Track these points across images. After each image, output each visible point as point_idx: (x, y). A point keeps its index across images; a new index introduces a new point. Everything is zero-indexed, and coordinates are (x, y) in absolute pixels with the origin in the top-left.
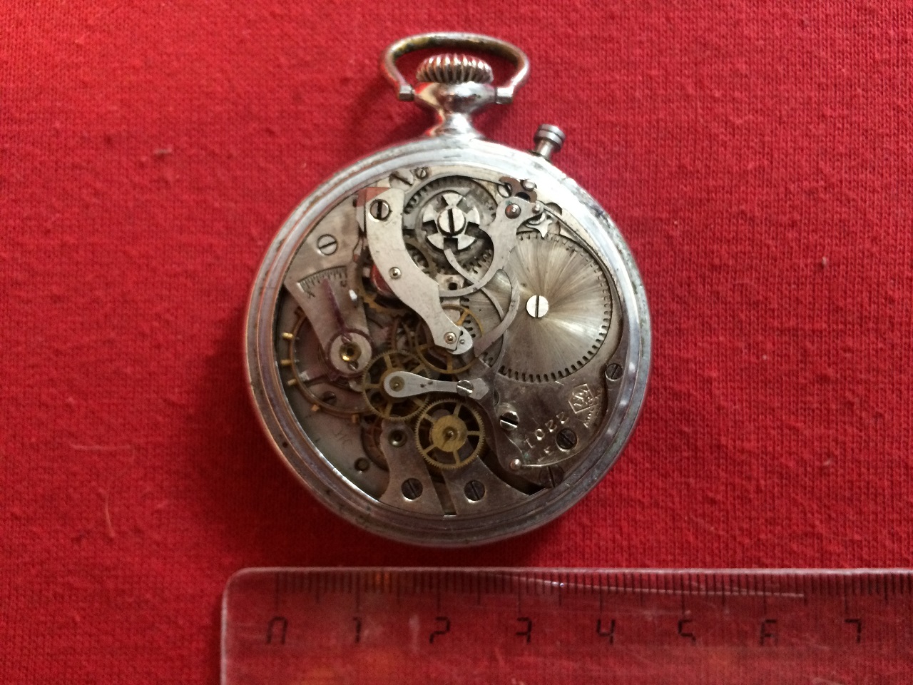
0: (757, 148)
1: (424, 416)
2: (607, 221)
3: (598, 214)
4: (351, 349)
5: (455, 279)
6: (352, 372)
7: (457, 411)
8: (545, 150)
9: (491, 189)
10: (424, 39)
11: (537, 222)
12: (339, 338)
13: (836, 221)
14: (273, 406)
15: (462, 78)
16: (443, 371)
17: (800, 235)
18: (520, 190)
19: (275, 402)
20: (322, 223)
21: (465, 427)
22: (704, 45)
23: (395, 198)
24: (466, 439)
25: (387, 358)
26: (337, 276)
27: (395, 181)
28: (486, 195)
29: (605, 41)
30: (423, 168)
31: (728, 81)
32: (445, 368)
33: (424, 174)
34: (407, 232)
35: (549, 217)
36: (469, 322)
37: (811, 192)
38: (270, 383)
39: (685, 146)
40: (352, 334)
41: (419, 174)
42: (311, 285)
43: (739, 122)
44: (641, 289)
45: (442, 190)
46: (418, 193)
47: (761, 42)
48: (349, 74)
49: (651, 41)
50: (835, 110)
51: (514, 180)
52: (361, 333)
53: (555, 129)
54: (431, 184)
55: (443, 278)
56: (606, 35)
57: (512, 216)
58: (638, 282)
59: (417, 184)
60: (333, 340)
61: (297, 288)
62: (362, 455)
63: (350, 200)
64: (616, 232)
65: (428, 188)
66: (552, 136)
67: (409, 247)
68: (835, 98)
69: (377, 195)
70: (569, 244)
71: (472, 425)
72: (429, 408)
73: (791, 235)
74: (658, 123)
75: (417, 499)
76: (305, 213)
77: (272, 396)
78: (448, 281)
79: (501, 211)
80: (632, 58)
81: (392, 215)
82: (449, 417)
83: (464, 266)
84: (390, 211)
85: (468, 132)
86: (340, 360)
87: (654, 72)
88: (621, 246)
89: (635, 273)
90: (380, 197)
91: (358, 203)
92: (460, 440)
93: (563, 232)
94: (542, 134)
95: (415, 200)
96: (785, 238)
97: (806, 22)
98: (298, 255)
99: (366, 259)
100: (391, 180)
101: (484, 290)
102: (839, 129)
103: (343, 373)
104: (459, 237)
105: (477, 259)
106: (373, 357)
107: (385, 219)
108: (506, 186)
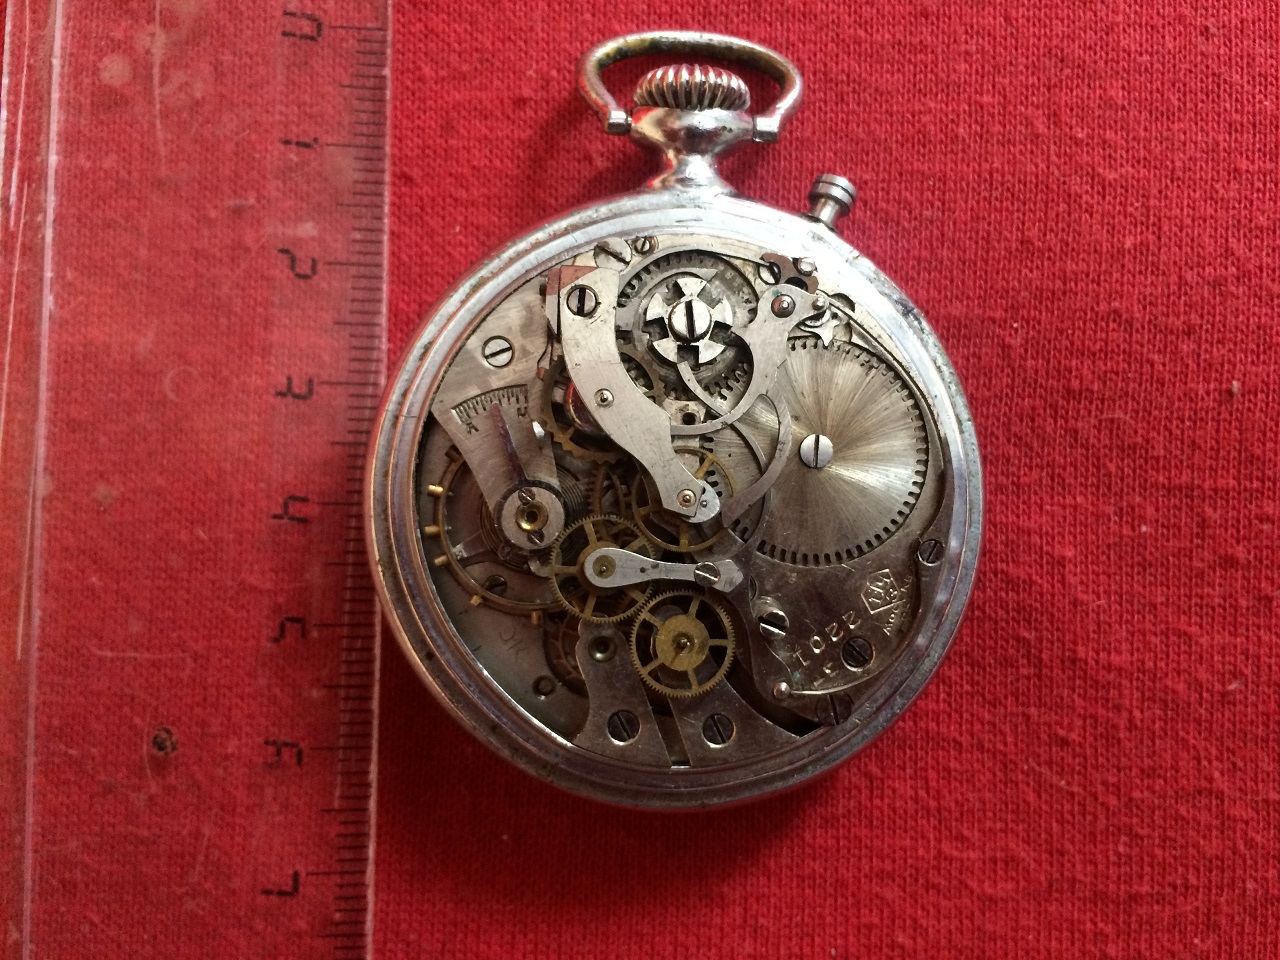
0: (1137, 214)
1: (645, 615)
2: (920, 323)
3: (906, 313)
4: (532, 512)
5: (693, 407)
6: (536, 547)
7: (694, 608)
8: (827, 212)
9: (749, 271)
10: (643, 41)
11: (818, 324)
12: (516, 495)
13: (1253, 327)
14: (413, 598)
15: (706, 102)
16: (673, 548)
17: (1200, 347)
18: (793, 274)
19: (415, 592)
20: (489, 318)
21: (706, 633)
22: (1062, 61)
23: (606, 282)
24: (707, 651)
25: (589, 528)
26: (513, 400)
27: (602, 256)
28: (739, 280)
29: (914, 50)
30: (646, 238)
31: (1097, 114)
32: (676, 542)
33: (647, 247)
34: (622, 335)
35: (835, 316)
36: (712, 473)
37: (1217, 284)
38: (407, 563)
39: (1031, 210)
40: (535, 489)
41: (639, 246)
42: (472, 413)
43: (1111, 176)
44: (969, 426)
45: (674, 271)
46: (637, 276)
47: (1146, 57)
48: (527, 92)
49: (983, 51)
50: (1253, 162)
51: (783, 259)
52: (549, 488)
53: (842, 181)
54: (657, 263)
55: (673, 405)
56: (916, 41)
57: (782, 313)
58: (965, 415)
59: (637, 262)
60: (505, 498)
61: (451, 418)
62: (546, 672)
63: (536, 283)
64: (932, 339)
65: (652, 268)
66: (837, 192)
67: (626, 359)
68: (1254, 144)
69: (577, 278)
70: (864, 357)
71: (715, 629)
72: (652, 603)
73: (1185, 347)
74: (991, 175)
75: (631, 741)
76: (463, 302)
77: (411, 582)
78: (681, 410)
79: (764, 307)
80: (954, 77)
81: (600, 310)
82: (682, 618)
83: (706, 388)
84: (598, 304)
85: (711, 184)
86: (516, 529)
87: (986, 99)
88: (940, 361)
89: (961, 401)
90: (580, 282)
91: (549, 290)
92: (698, 653)
93: (855, 339)
94: (822, 188)
95: (633, 287)
96: (1175, 352)
97: (1213, 30)
98: (454, 369)
99: (559, 373)
100: (596, 255)
101: (738, 426)
102: (1259, 190)
103: (520, 549)
104: (701, 344)
105: (726, 378)
106: (567, 525)
107: (590, 314)
108: (770, 269)
